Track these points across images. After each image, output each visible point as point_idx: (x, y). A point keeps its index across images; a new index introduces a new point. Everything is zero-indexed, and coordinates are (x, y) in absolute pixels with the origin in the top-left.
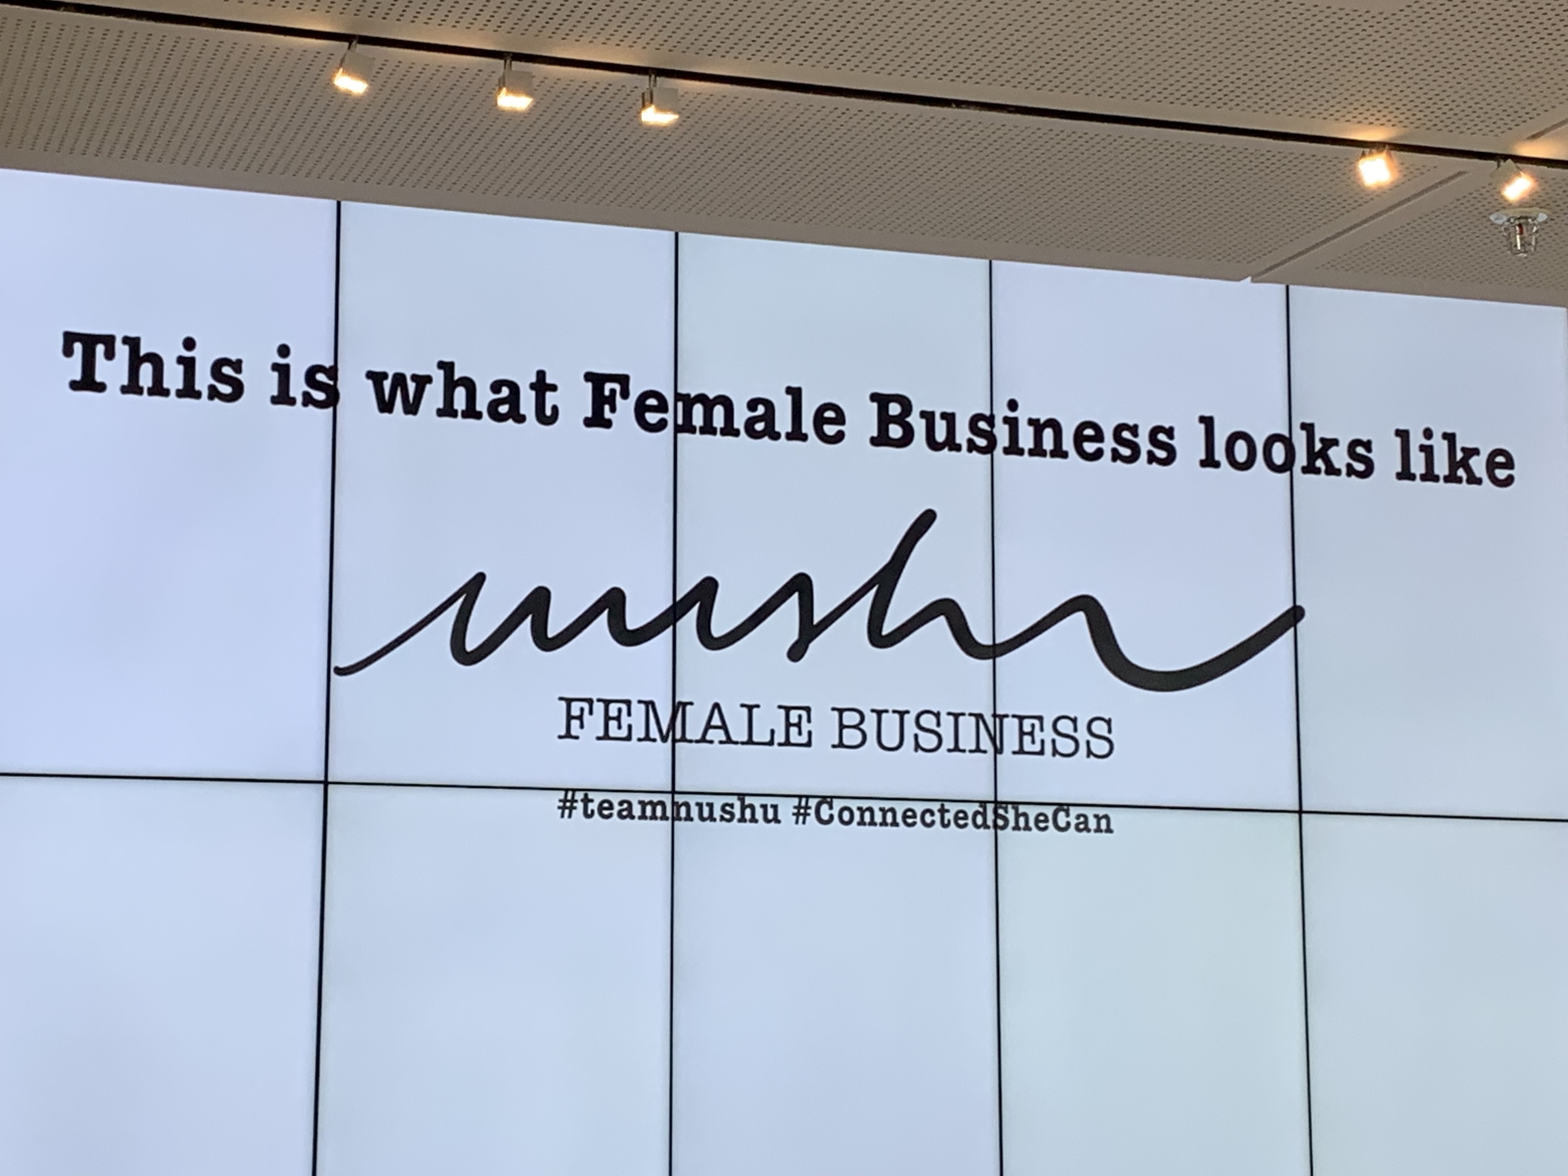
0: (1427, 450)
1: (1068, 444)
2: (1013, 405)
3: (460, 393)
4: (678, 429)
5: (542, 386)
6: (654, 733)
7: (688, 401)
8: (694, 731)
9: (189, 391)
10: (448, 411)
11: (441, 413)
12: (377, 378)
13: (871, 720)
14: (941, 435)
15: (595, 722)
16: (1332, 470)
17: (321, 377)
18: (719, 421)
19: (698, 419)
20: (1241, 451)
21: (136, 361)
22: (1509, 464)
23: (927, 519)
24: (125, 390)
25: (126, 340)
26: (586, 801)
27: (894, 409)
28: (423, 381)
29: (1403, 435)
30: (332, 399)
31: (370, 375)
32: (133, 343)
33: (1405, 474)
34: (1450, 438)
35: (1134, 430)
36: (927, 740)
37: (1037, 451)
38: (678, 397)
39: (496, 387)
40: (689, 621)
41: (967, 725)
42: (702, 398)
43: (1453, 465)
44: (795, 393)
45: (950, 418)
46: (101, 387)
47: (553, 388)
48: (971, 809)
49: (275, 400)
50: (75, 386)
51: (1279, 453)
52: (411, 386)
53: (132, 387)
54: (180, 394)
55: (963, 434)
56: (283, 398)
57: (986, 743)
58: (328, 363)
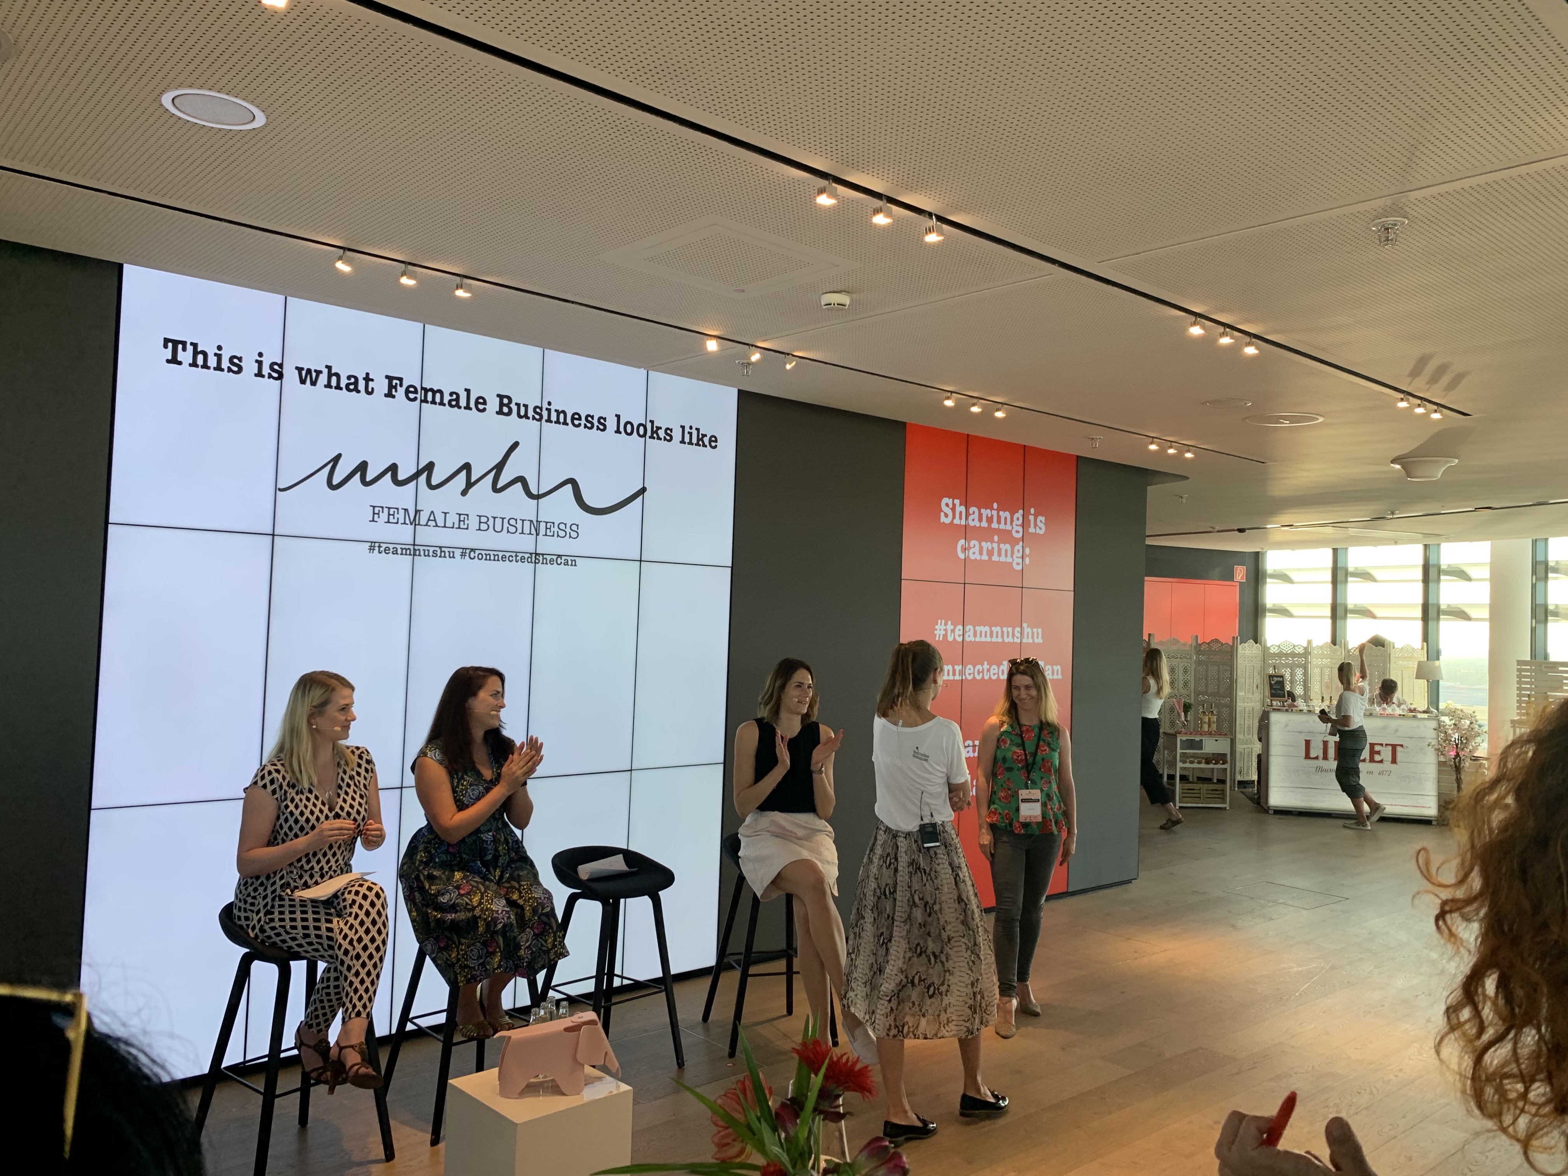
0: (690, 434)
1: (569, 420)
2: (549, 404)
3: (334, 379)
4: (422, 401)
5: (367, 379)
6: (407, 521)
7: (426, 390)
8: (423, 522)
9: (219, 368)
10: (328, 386)
11: (326, 386)
12: (300, 370)
13: (491, 520)
14: (522, 413)
15: (384, 516)
16: (659, 438)
17: (276, 367)
18: (438, 399)
19: (430, 398)
20: (629, 428)
21: (196, 353)
22: (716, 441)
23: (516, 445)
24: (190, 365)
25: (192, 344)
26: (379, 547)
27: (506, 401)
28: (319, 373)
29: (683, 427)
30: (280, 377)
31: (297, 368)
32: (195, 345)
33: (683, 442)
34: (698, 430)
35: (592, 417)
36: (512, 529)
37: (558, 422)
38: (422, 388)
39: (349, 378)
40: (423, 478)
41: (527, 524)
42: (431, 390)
43: (698, 440)
44: (468, 391)
45: (526, 406)
46: (180, 363)
47: (372, 380)
48: (527, 556)
49: (256, 375)
50: (168, 361)
51: (642, 431)
52: (314, 374)
53: (194, 364)
54: (215, 369)
55: (531, 413)
56: (259, 374)
57: (533, 531)
58: (279, 362)
